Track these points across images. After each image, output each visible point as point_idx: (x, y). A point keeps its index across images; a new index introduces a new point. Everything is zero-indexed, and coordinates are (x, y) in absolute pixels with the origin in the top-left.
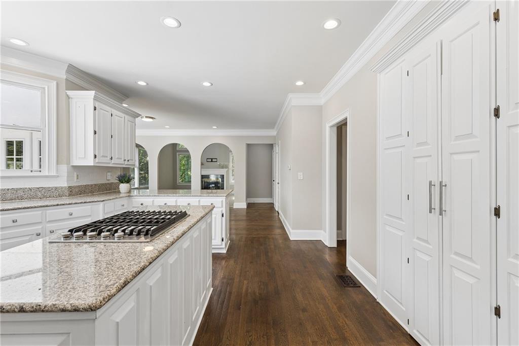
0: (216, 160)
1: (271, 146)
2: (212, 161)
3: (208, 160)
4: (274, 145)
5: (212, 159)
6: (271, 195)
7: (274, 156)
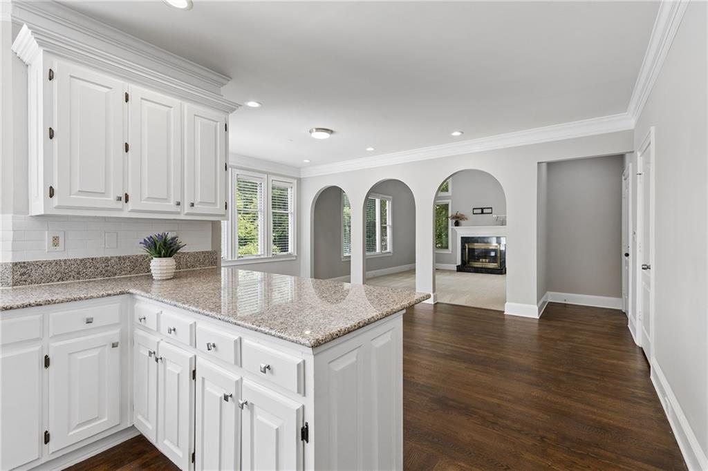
0: (489, 211)
1: (618, 161)
2: (482, 213)
3: (475, 211)
4: (628, 157)
5: (482, 209)
6: (617, 287)
7: (628, 191)
